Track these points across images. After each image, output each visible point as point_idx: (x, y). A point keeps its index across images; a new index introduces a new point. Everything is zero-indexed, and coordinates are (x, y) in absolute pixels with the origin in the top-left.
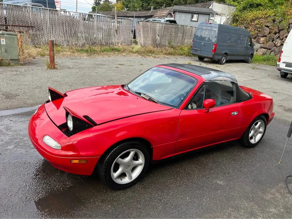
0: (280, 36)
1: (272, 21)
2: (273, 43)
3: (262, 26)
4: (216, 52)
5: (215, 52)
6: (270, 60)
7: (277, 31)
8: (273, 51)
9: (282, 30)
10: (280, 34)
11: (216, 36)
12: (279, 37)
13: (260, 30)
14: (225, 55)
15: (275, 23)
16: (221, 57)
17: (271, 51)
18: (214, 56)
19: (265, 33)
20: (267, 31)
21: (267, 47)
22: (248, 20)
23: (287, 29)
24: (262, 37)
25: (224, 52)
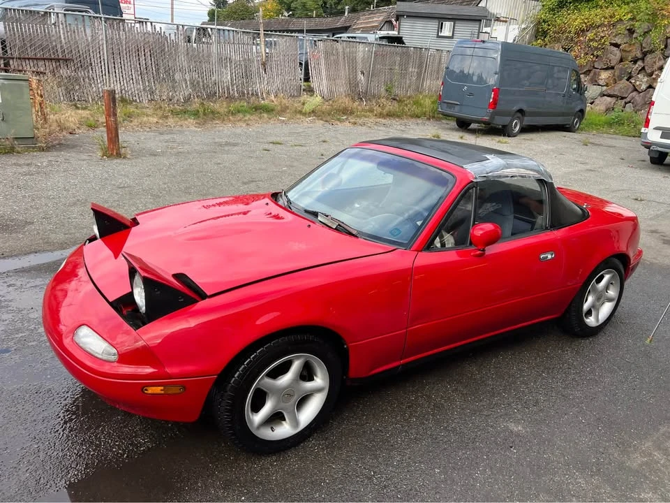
0: (646, 68)
1: (627, 32)
2: (631, 82)
3: (603, 44)
4: (498, 107)
5: (494, 108)
6: (623, 124)
7: (639, 55)
8: (630, 102)
9: (651, 52)
10: (646, 62)
11: (498, 70)
12: (643, 68)
13: (599, 53)
14: (519, 115)
15: (635, 35)
16: (509, 119)
17: (626, 103)
18: (492, 116)
19: (610, 60)
20: (615, 54)
21: (615, 93)
22: (570, 32)
23: (662, 50)
24: (604, 69)
25: (516, 108)
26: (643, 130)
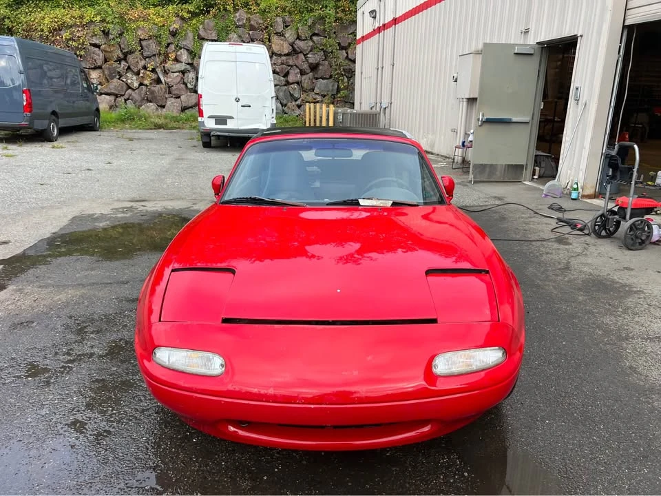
0: (132, 67)
1: (102, 34)
2: (123, 81)
3: (83, 44)
4: (34, 111)
5: (30, 112)
6: (134, 119)
7: (121, 56)
8: (128, 99)
9: (131, 52)
10: (129, 62)
11: (22, 69)
12: (129, 68)
13: (82, 53)
14: (53, 117)
15: (111, 37)
16: (46, 122)
17: (126, 100)
18: (31, 120)
19: (95, 60)
20: (99, 57)
21: (113, 91)
22: (42, 30)
23: (140, 51)
24: (92, 68)
25: (50, 110)
26: (200, 119)
